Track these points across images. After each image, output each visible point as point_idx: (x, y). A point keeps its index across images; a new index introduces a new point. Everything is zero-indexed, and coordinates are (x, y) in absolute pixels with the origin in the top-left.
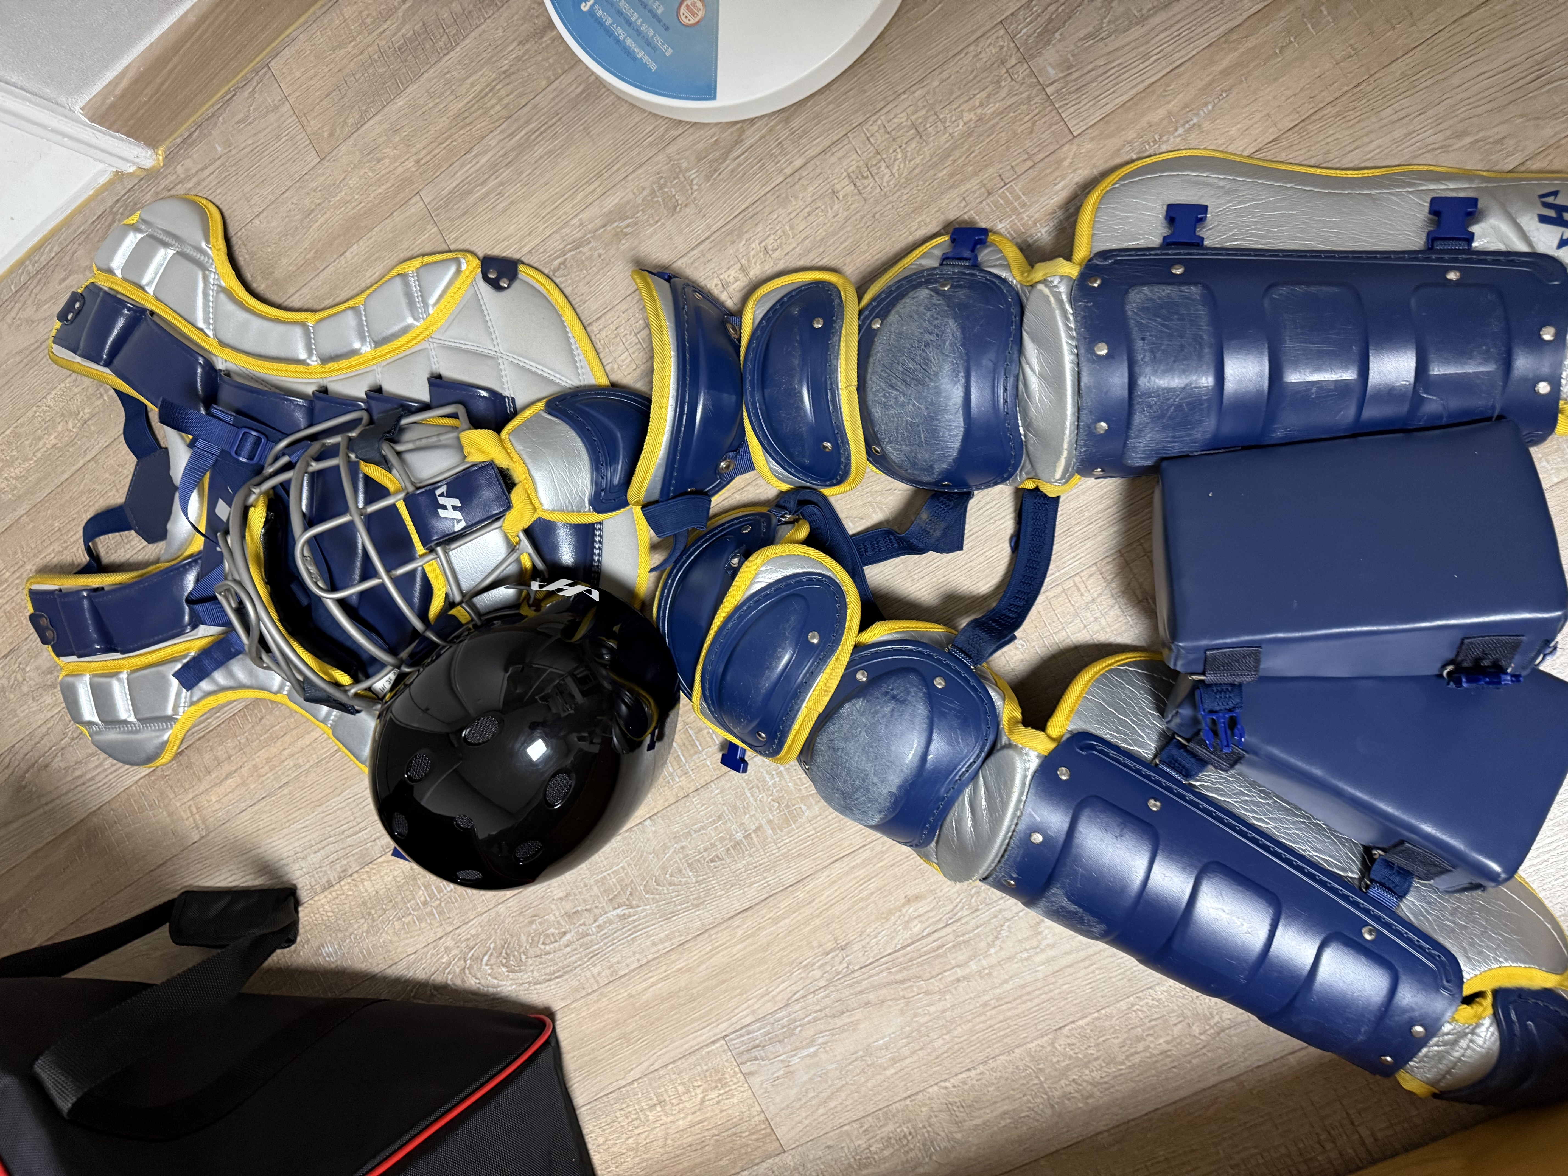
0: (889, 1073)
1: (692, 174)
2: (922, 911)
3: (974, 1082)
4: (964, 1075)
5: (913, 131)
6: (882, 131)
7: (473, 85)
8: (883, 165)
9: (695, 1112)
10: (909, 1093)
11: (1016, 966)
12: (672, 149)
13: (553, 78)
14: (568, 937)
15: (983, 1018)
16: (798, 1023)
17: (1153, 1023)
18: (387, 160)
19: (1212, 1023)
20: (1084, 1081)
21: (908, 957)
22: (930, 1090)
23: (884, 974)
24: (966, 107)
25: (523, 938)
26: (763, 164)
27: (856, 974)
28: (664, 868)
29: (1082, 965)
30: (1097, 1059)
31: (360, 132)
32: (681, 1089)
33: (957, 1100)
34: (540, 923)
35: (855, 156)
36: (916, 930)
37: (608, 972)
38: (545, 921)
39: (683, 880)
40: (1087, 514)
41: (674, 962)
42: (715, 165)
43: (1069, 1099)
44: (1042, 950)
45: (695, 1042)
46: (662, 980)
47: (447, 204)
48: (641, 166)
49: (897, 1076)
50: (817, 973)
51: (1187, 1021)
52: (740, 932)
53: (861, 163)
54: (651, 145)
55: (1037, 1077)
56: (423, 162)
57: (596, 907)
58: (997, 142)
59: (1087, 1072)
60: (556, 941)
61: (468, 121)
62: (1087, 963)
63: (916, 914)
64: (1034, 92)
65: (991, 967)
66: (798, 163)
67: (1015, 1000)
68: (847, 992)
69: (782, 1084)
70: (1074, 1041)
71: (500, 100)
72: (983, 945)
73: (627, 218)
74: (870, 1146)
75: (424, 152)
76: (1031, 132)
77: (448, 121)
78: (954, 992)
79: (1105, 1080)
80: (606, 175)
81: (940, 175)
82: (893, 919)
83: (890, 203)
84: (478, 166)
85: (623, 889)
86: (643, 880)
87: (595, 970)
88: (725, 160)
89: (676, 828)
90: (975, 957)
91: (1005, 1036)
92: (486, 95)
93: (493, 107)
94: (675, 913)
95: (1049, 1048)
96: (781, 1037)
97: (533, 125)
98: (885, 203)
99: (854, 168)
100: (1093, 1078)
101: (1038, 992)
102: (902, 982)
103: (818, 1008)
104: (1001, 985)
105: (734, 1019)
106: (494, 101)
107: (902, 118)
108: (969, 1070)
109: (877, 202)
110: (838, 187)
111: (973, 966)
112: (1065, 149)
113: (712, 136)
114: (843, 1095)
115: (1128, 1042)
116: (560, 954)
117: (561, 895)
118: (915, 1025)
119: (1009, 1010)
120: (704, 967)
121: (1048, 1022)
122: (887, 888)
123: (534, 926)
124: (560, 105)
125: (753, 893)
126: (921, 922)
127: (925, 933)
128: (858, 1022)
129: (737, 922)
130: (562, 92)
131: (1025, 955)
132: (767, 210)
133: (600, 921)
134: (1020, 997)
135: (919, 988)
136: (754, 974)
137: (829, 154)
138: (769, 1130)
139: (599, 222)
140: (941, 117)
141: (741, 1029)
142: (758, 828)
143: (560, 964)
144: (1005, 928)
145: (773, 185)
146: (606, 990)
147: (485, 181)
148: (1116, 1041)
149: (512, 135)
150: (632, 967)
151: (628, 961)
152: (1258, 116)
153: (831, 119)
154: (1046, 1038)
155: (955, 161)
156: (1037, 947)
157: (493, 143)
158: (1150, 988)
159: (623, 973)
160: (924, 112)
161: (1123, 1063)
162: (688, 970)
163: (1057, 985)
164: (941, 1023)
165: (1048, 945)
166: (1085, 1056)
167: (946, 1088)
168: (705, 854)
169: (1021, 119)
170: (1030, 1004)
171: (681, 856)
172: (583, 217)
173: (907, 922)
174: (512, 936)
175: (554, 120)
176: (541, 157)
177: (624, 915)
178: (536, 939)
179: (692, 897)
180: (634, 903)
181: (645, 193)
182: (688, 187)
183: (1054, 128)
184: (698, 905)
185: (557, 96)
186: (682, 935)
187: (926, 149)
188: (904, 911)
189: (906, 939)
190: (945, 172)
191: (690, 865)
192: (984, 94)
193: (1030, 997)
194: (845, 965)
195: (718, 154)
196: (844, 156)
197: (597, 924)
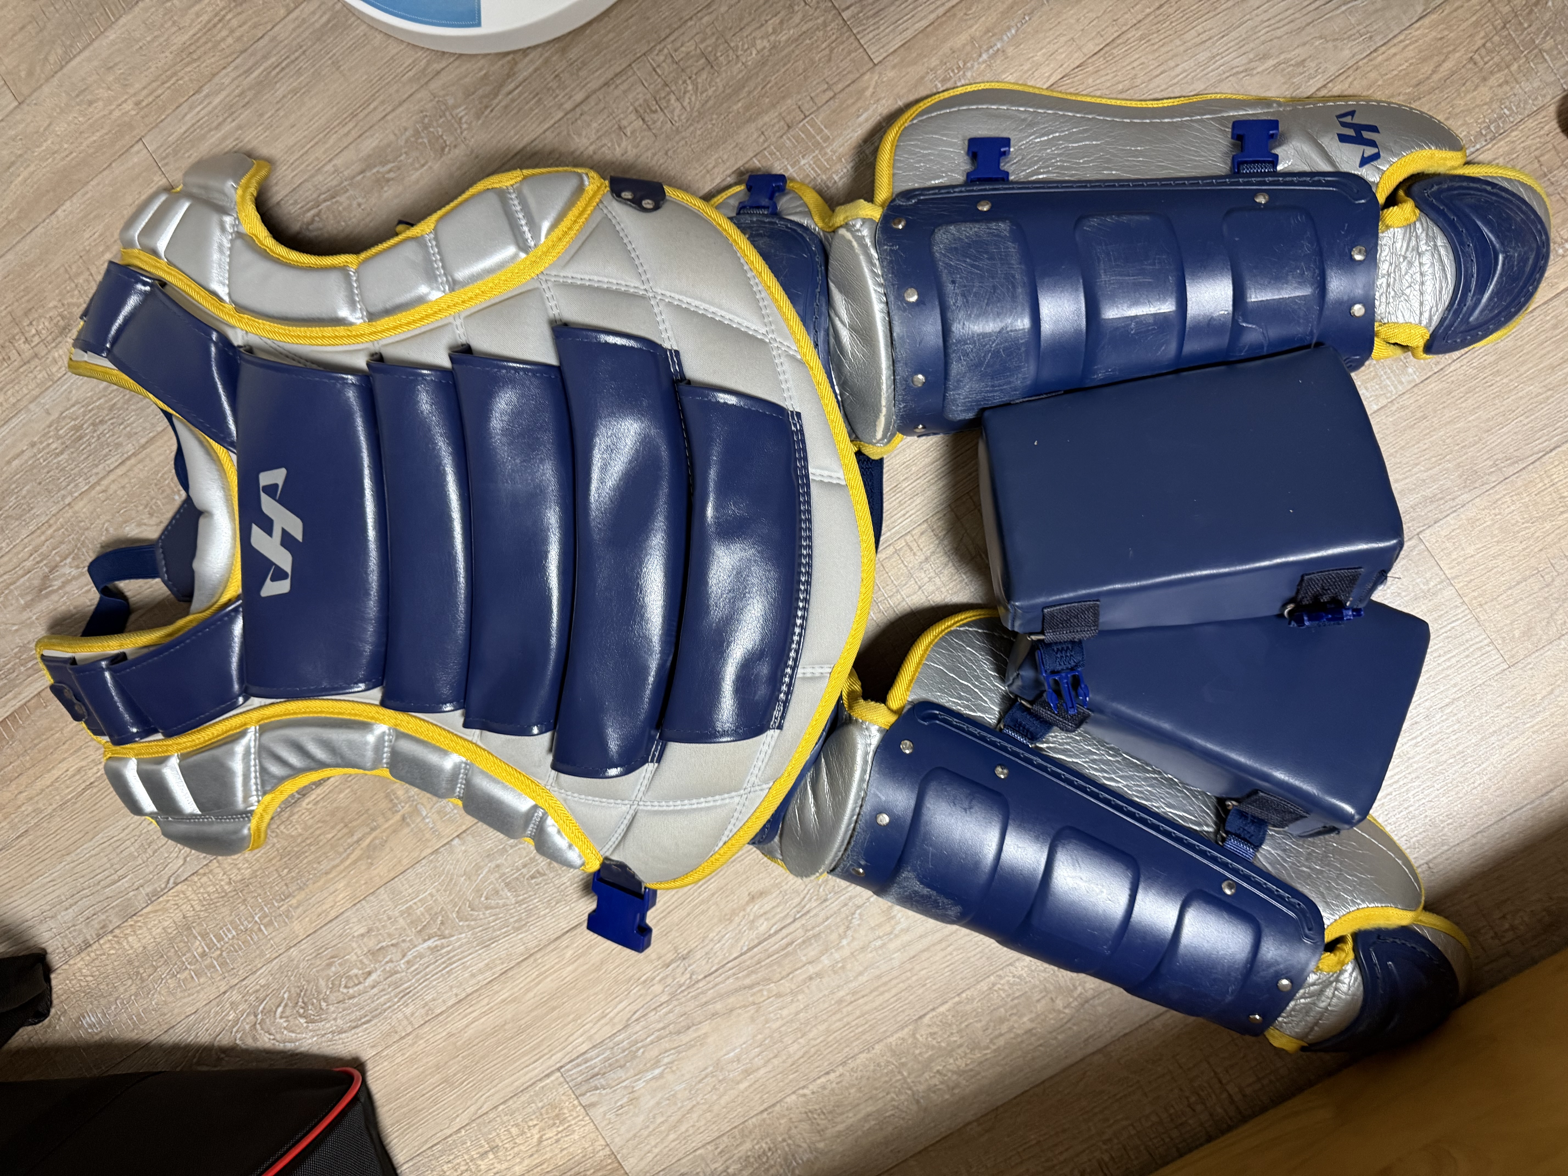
0: (742, 1086)
1: (461, 111)
2: (767, 907)
3: (834, 1085)
4: (823, 1080)
5: (703, 61)
6: (669, 60)
7: (198, 15)
8: (673, 98)
9: (532, 1155)
10: (765, 1105)
12: (435, 85)
13: (292, 5)
14: (374, 976)
15: (839, 1016)
16: (639, 1045)
17: (1016, 1001)
18: (101, 103)
19: (1074, 996)
20: (949, 1070)
21: (756, 958)
22: (788, 1100)
23: (731, 980)
24: (758, 34)
25: (322, 983)
26: (540, 99)
27: (701, 985)
28: (478, 890)
29: (938, 947)
30: (960, 1046)
31: (65, 70)
32: (514, 1131)
33: (817, 1107)
34: (340, 965)
35: (640, 88)
36: (761, 929)
37: (423, 1011)
38: (346, 961)
39: (501, 902)
40: (914, 469)
41: (497, 992)
42: (485, 101)
43: (934, 1092)
44: (896, 936)
45: (527, 1077)
46: (484, 1014)
47: (176, 152)
48: (400, 104)
49: (751, 1090)
50: (658, 988)
51: (1050, 996)
52: (569, 953)
53: (649, 96)
54: (410, 80)
55: (900, 1072)
56: (144, 104)
57: (404, 941)
58: (794, 71)
59: (951, 1061)
60: (360, 983)
61: (195, 56)
62: (944, 944)
63: (762, 911)
64: (830, 17)
65: (844, 960)
66: (579, 97)
67: (871, 992)
68: (692, 1004)
69: (627, 1113)
70: (935, 1029)
71: (232, 31)
72: (834, 937)
73: (389, 162)
74: (728, 1168)
75: (145, 92)
76: (830, 60)
77: (171, 57)
78: (807, 991)
79: (971, 1067)
80: (362, 115)
81: (735, 108)
82: (737, 919)
83: (683, 138)
84: (210, 108)
85: (433, 918)
86: (455, 906)
87: (408, 1011)
88: (496, 95)
90: (827, 950)
91: (864, 1033)
92: (215, 26)
93: (224, 39)
94: (494, 939)
95: (910, 1041)
96: (622, 1062)
97: (274, 59)
98: (677, 138)
99: (641, 101)
100: (958, 1067)
102: (750, 987)
103: (661, 1025)
104: (856, 978)
105: (569, 1048)
106: (224, 33)
107: (690, 46)
108: (828, 1073)
109: (669, 138)
110: (624, 123)
111: (826, 961)
112: (866, 77)
113: (481, 69)
114: (695, 1116)
115: (992, 1024)
116: (366, 996)
117: (363, 930)
118: (767, 1031)
119: (866, 1004)
120: (531, 994)
121: (908, 1012)
122: (729, 887)
123: (333, 969)
124: (304, 36)
126: (766, 919)
127: (772, 931)
128: (706, 1035)
129: (565, 941)
131: (879, 943)
133: (409, 956)
134: (877, 988)
135: (769, 991)
136: (588, 997)
137: (613, 87)
138: (616, 1165)
139: (357, 167)
140: (732, 44)
141: (578, 1057)
143: (367, 1008)
144: (856, 916)
145: (552, 122)
146: (421, 1031)
147: (220, 124)
148: (979, 1025)
149: (249, 72)
150: (450, 1003)
151: (445, 996)
152: (1063, 39)
153: (612, 48)
154: (906, 1030)
155: (750, 92)
156: (891, 933)
157: (227, 81)
158: (1011, 964)
159: (439, 1011)
160: (714, 39)
161: (987, 1048)
162: (514, 1000)
163: (915, 971)
164: (795, 1025)
165: (902, 930)
166: (948, 1045)
167: (804, 1095)
168: (524, 871)
169: (817, 47)
170: (887, 996)
171: (497, 875)
172: (338, 162)
173: (753, 921)
174: (308, 982)
175: (297, 54)
176: (284, 97)
177: (436, 946)
178: (337, 983)
179: (512, 920)
180: (447, 932)
181: (407, 134)
182: (456, 126)
183: (853, 55)
184: (518, 929)
185: (299, 26)
186: (502, 963)
187: (718, 80)
188: (748, 910)
189: (752, 940)
190: (740, 104)
191: (507, 885)
192: (776, 20)
193: (886, 988)
194: (688, 976)
195: (488, 89)
196: (629, 89)
197: (406, 959)
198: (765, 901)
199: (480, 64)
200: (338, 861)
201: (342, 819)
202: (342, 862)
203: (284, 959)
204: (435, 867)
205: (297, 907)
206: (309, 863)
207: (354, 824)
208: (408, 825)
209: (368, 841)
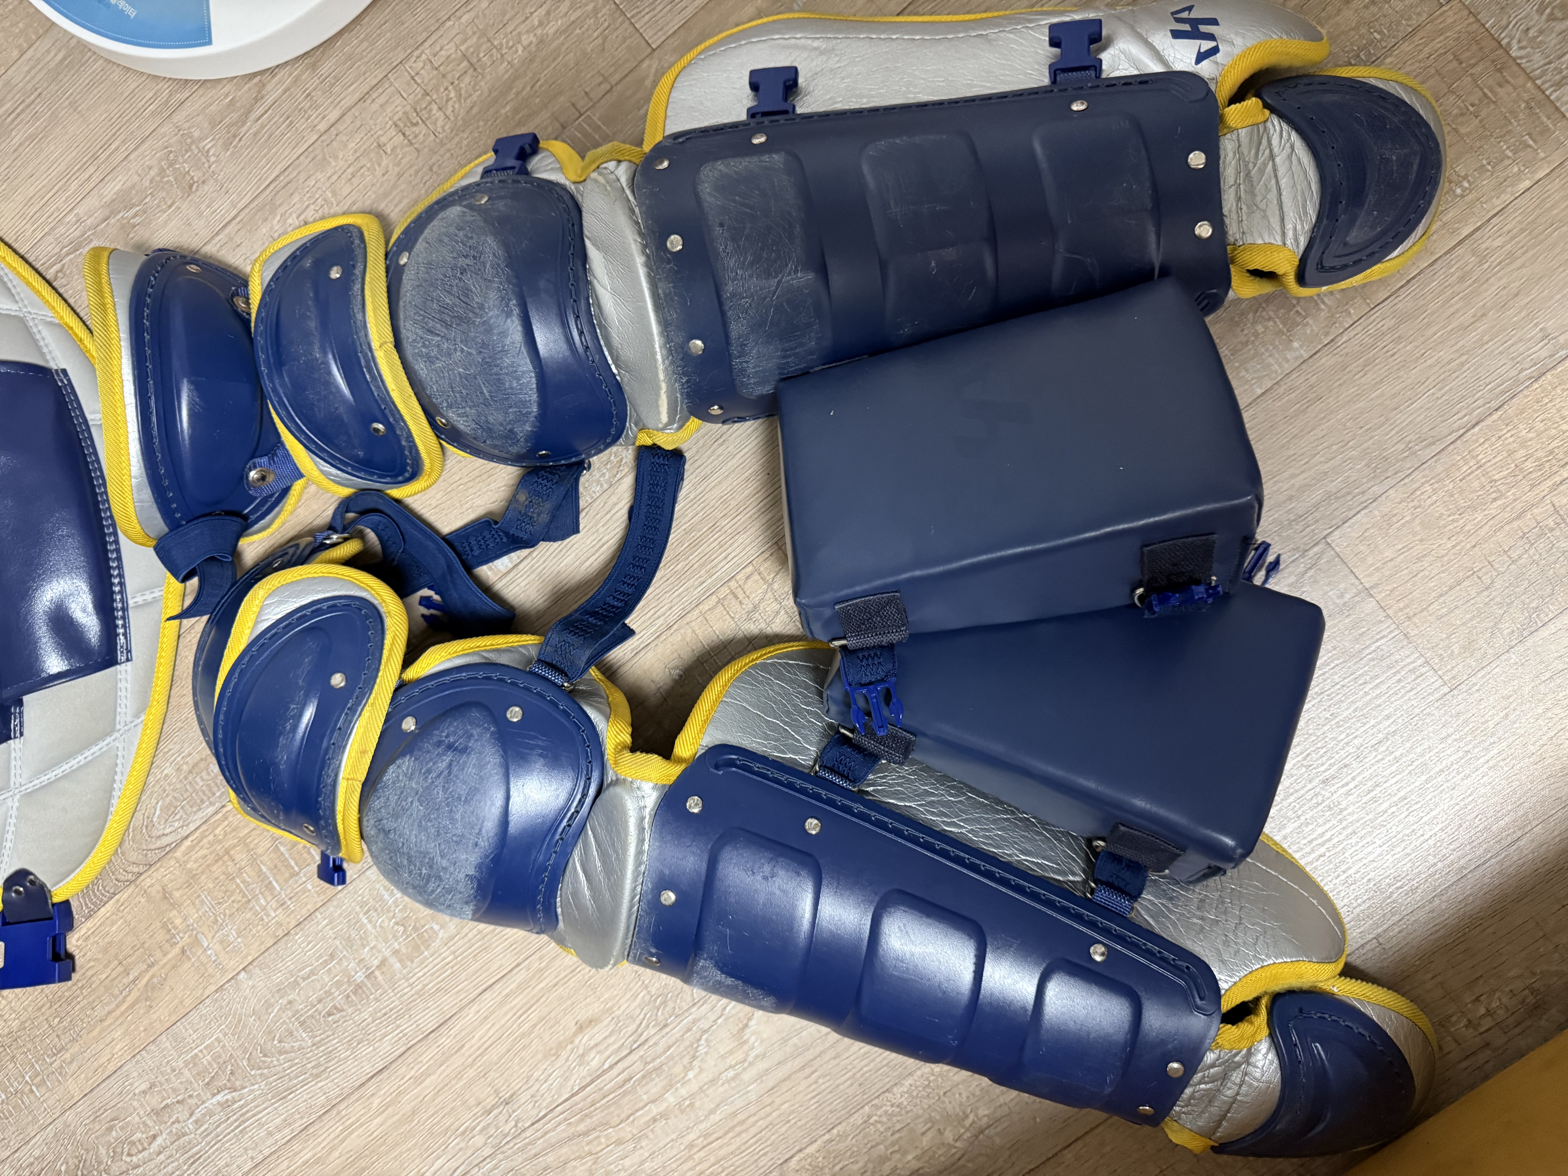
1: (207, 144)
2: (598, 1038)
5: (465, 63)
6: (428, 67)
8: (434, 107)
11: (721, 1089)
12: (179, 117)
13: (25, 45)
14: (159, 1141)
15: (690, 1164)
17: (897, 1136)
19: (967, 1123)
21: (589, 1100)
23: (562, 1127)
24: (523, 28)
25: (102, 1151)
26: (291, 122)
27: (528, 1133)
28: (270, 1032)
29: (801, 1075)
34: (122, 1128)
35: (399, 101)
36: (594, 1064)
38: (128, 1124)
39: (296, 1045)
40: (733, 503)
41: (298, 1153)
42: (233, 130)
44: (751, 1064)
48: (143, 141)
50: (479, 1140)
51: (936, 1127)
52: (376, 1102)
53: (408, 108)
54: (153, 114)
57: (190, 1096)
58: (566, 65)
60: (144, 1149)
62: (808, 1071)
63: (592, 1043)
65: (692, 1096)
66: (334, 115)
67: (726, 1134)
68: (520, 1158)
72: (678, 1069)
73: (134, 205)
76: (604, 50)
78: (651, 1135)
80: (103, 157)
81: (503, 111)
82: (564, 1054)
83: (448, 151)
85: (222, 1067)
86: (245, 1052)
88: (244, 123)
89: (278, 978)
90: (671, 1086)
94: (291, 1090)
97: (8, 105)
98: (442, 151)
99: (400, 113)
101: (752, 1119)
102: (586, 1133)
104: (707, 1117)
107: (450, 49)
109: (433, 152)
110: (383, 139)
111: (671, 1098)
112: (645, 64)
113: (229, 94)
115: (870, 1166)
116: (152, 1165)
117: (144, 1087)
119: (721, 1147)
120: (336, 1154)
121: (770, 1156)
122: (553, 1015)
123: (114, 1133)
124: (38, 77)
125: (387, 1048)
126: (600, 1052)
127: (606, 1066)
129: (371, 1087)
130: (38, 61)
132: (302, 177)
133: (197, 1115)
134: (732, 1128)
135: (607, 1137)
136: (401, 1153)
137: (369, 101)
139: (100, 215)
140: (496, 43)
142: (383, 962)
144: (702, 1042)
145: (306, 146)
148: (855, 1167)
151: (239, 1161)
153: (366, 59)
156: (745, 1060)
158: (887, 1091)
160: (475, 39)
162: (317, 1162)
163: (775, 1105)
165: (757, 1057)
168: (319, 1006)
169: (589, 36)
170: (745, 1137)
171: (290, 1014)
172: (81, 210)
173: (582, 1056)
174: (87, 1151)
175: (33, 97)
176: (20, 145)
177: (227, 1101)
178: (119, 1150)
179: (309, 1066)
180: (238, 1083)
181: (153, 173)
182: (204, 160)
183: (628, 42)
184: (317, 1076)
185: (34, 67)
186: (302, 1118)
187: (482, 84)
188: (577, 1041)
189: (584, 1077)
190: (508, 108)
191: (302, 1024)
192: (542, 11)
193: (744, 1127)
194: (513, 1123)
195: (235, 116)
196: (387, 102)
197: (194, 1118)
198: (596, 1030)
199: (226, 90)
200: (113, 1006)
201: (116, 957)
202: (118, 1006)
203: (59, 1124)
204: (221, 1007)
205: (71, 1062)
206: (82, 1009)
207: (129, 960)
208: (189, 959)
209: (145, 980)
